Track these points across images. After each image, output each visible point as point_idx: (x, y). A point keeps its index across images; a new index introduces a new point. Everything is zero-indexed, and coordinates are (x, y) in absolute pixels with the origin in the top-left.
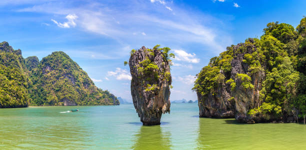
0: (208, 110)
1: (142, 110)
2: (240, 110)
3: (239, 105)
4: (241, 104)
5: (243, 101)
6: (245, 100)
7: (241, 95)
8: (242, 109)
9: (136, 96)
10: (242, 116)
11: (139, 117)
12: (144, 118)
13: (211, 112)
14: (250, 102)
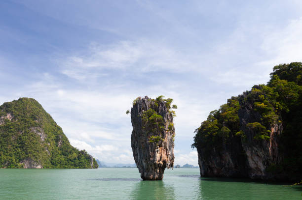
0: (211, 169)
1: (144, 164)
2: (255, 166)
3: (253, 160)
4: (256, 159)
5: (258, 155)
6: (260, 153)
7: (255, 149)
8: (257, 165)
9: (138, 149)
10: (259, 174)
11: (140, 172)
12: (145, 174)
13: (215, 171)
14: (268, 156)
